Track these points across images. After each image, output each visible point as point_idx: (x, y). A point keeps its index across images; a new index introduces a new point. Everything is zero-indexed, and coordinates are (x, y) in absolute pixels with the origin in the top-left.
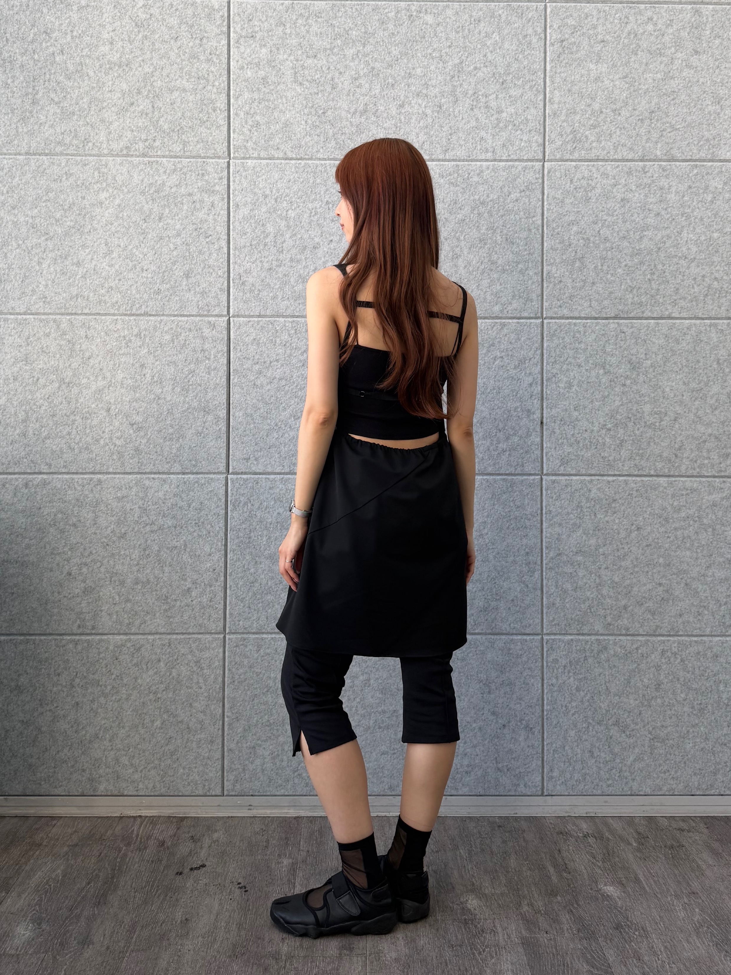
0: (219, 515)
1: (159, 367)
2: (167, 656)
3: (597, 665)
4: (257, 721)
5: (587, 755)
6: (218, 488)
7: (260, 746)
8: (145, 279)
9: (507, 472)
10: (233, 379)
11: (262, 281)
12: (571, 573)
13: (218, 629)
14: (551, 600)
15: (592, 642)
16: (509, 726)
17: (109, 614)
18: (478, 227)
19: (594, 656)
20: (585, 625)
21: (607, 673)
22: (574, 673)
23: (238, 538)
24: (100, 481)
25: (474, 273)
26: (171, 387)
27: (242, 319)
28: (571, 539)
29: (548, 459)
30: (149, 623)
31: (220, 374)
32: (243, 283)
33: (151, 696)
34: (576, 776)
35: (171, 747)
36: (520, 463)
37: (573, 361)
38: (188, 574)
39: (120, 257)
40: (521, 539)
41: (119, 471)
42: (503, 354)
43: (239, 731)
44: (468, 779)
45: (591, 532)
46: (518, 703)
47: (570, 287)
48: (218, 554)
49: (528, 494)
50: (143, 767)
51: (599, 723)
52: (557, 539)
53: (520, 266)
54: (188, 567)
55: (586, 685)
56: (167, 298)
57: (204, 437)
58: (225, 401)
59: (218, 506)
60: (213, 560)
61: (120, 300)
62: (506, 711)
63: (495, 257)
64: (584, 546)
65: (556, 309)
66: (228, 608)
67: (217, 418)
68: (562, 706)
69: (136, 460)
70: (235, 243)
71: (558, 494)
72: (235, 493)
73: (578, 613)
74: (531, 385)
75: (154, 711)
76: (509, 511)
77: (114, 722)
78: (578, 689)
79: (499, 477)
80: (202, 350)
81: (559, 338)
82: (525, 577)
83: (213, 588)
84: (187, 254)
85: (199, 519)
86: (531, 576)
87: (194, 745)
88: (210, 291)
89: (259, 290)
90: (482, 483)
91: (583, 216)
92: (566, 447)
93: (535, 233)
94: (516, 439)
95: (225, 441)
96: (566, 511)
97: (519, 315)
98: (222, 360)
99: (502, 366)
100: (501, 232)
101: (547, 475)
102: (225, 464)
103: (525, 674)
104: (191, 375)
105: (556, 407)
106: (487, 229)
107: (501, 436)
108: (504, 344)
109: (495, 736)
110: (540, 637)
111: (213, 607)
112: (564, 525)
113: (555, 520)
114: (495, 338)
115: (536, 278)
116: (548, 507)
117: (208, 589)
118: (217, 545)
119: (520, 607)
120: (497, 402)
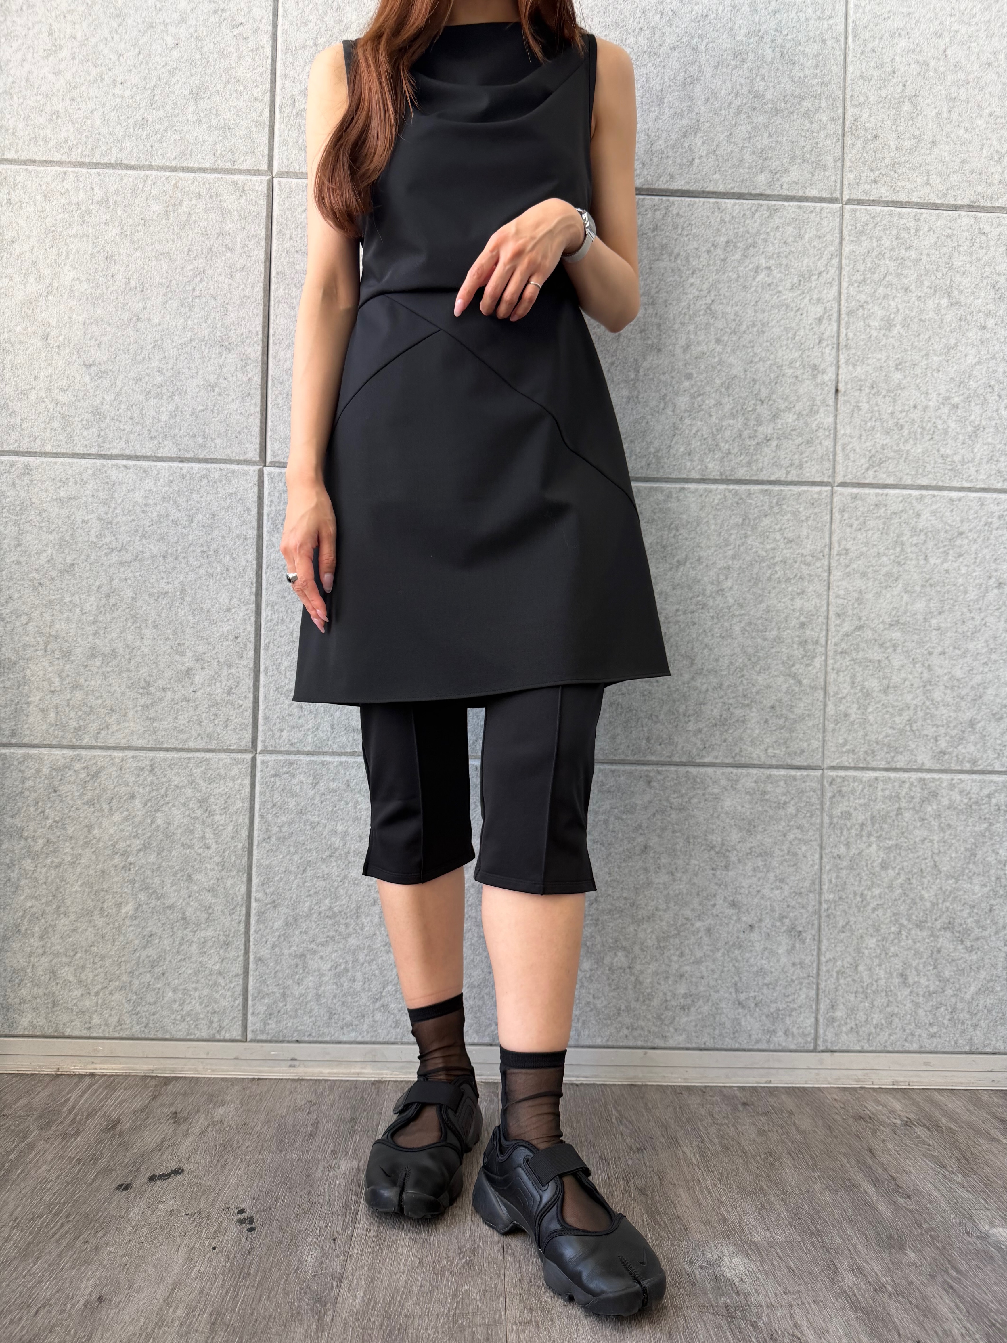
0: (246, 539)
1: (140, 262)
2: (148, 789)
3: (919, 824)
4: (311, 909)
5: (896, 981)
6: (246, 490)
7: (315, 952)
8: (118, 100)
9: (773, 478)
10: (277, 290)
12: (879, 661)
13: (243, 743)
14: (842, 708)
15: (912, 784)
16: (759, 927)
17: (42, 710)
18: (731, 29)
19: (914, 808)
20: (901, 753)
21: (936, 838)
22: (878, 837)
24: (28, 469)
25: (723, 112)
26: (160, 299)
27: (296, 179)
28: (881, 601)
29: (847, 457)
30: (115, 728)
31: (251, 278)
33: (117, 860)
34: (877, 1018)
35: (151, 952)
36: (797, 462)
37: (895, 281)
38: (187, 644)
39: (74, 58)
40: (792, 599)
41: (63, 451)
42: (772, 262)
43: (276, 925)
44: (685, 1019)
45: (918, 588)
46: (777, 888)
47: (893, 147)
48: (244, 608)
49: (807, 518)
50: (100, 987)
51: (920, 925)
52: (857, 599)
53: (805, 104)
54: (188, 630)
55: (899, 859)
56: (159, 136)
57: (219, 394)
58: (259, 328)
59: (244, 523)
60: (234, 620)
61: (72, 137)
62: (756, 900)
63: (760, 86)
64: (905, 613)
65: (867, 187)
66: (261, 707)
67: (245, 361)
68: (855, 894)
69: (95, 430)
70: (285, 41)
71: (862, 519)
72: (276, 500)
73: (890, 732)
74: (820, 320)
75: (122, 887)
76: (773, 549)
77: (48, 904)
78: (884, 866)
79: (756, 488)
80: (220, 234)
81: (871, 238)
82: (797, 666)
83: (233, 670)
84: (198, 56)
85: (209, 543)
86: (807, 665)
87: (194, 949)
88: (237, 125)
90: (725, 497)
91: (917, 22)
92: (878, 435)
93: (833, 48)
94: (790, 418)
95: (259, 402)
96: (875, 549)
97: (800, 193)
98: (256, 252)
99: (769, 285)
100: (772, 41)
101: (843, 485)
102: (258, 446)
103: (791, 836)
104: (199, 279)
105: (863, 362)
106: (747, 35)
107: (763, 410)
108: (773, 244)
109: (734, 944)
110: (819, 773)
111: (233, 705)
112: (870, 575)
113: (855, 566)
114: (758, 233)
115: (831, 128)
116: (843, 543)
117: (225, 672)
118: (242, 593)
119: (786, 719)
120: (758, 350)
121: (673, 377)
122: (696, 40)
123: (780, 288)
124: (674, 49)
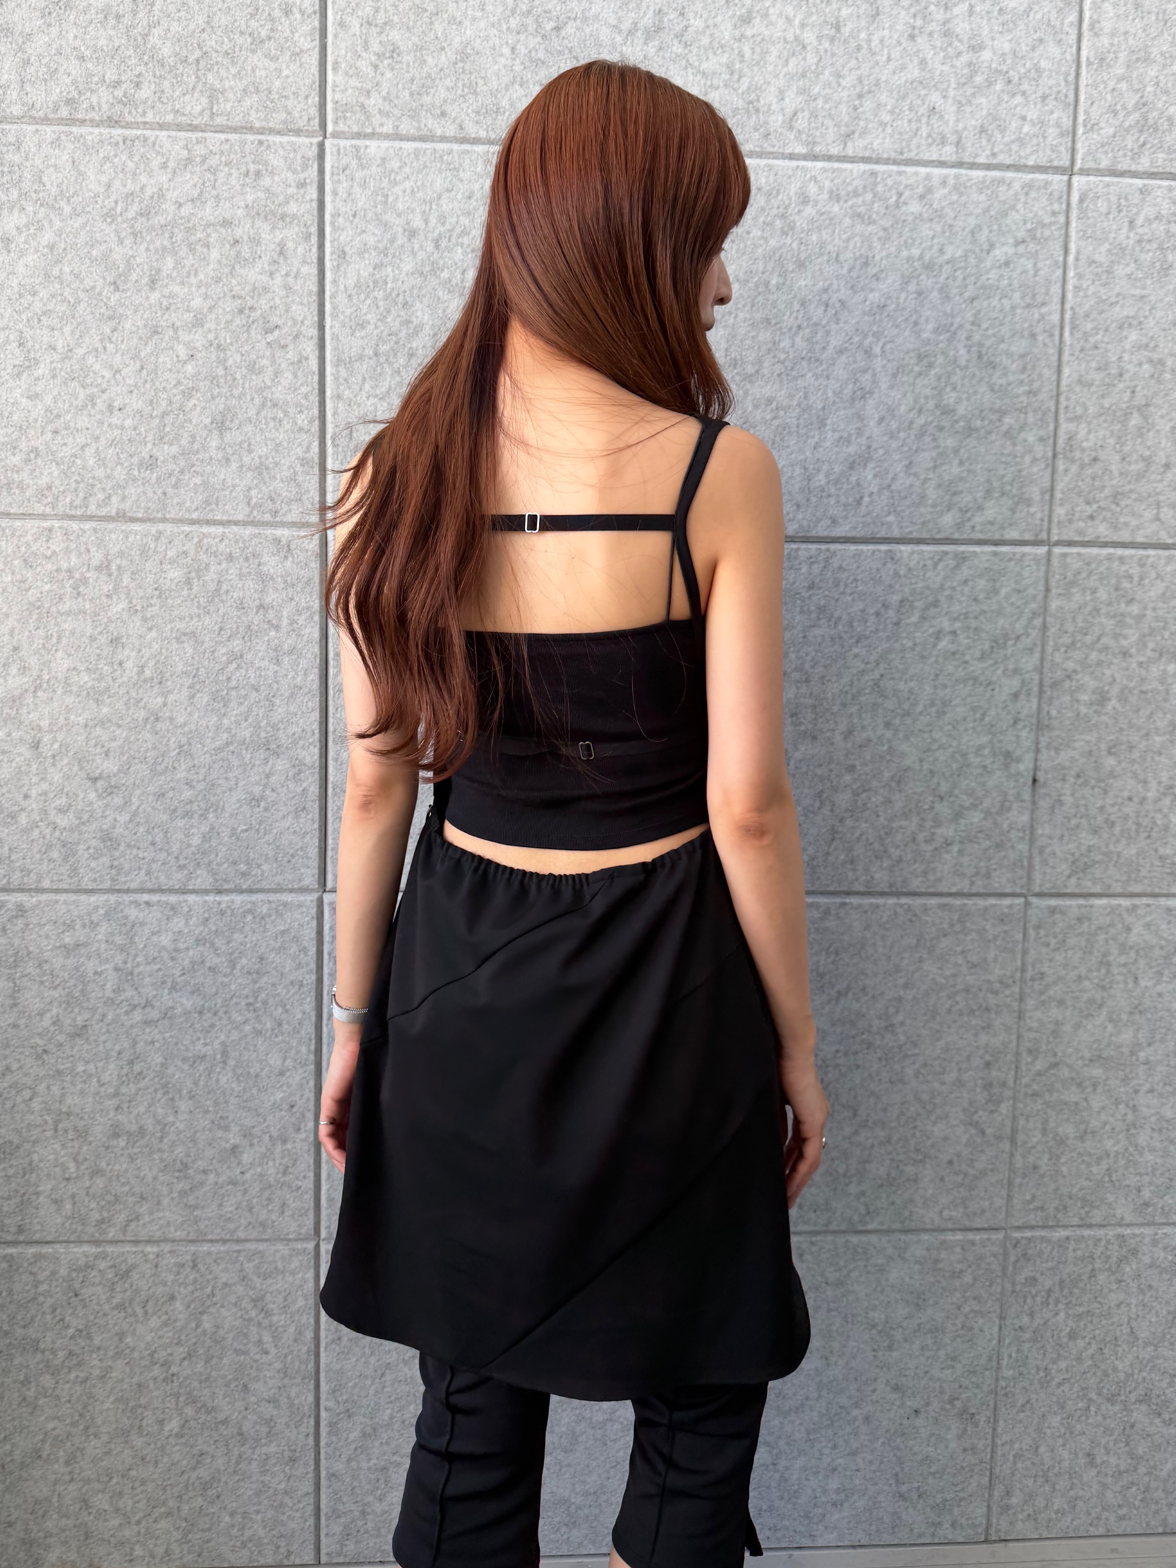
0: (301, 986)
1: (156, 646)
2: (190, 1288)
3: (1114, 1287)
4: (392, 1417)
5: (1082, 1461)
6: (301, 926)
8: (117, 432)
9: (954, 890)
12: (1076, 1103)
13: (304, 1231)
14: (1031, 1159)
15: (1108, 1242)
16: (927, 1412)
17: (56, 1201)
18: (916, 323)
19: (1110, 1269)
20: (1098, 1207)
21: (1134, 1301)
22: (1067, 1304)
24: (21, 910)
26: (185, 693)
28: (1081, 1032)
29: (1045, 862)
30: (147, 1219)
31: (304, 663)
33: (157, 1371)
34: (1057, 1503)
35: (203, 1473)
36: (983, 871)
37: (1112, 643)
38: (231, 1116)
39: (54, 377)
40: (976, 1035)
41: (65, 886)
42: (958, 625)
43: (352, 1437)
44: (837, 1516)
45: (1124, 1017)
46: (948, 1367)
47: (1116, 473)
48: (301, 1071)
49: (995, 938)
50: (141, 1514)
51: (1111, 1399)
52: (1053, 1032)
53: (1007, 420)
54: (233, 1100)
55: (1090, 1327)
56: (174, 479)
57: (266, 810)
58: (312, 726)
59: (300, 966)
60: (289, 1086)
61: (57, 483)
62: (923, 1382)
63: (950, 398)
64: (1108, 1045)
65: (1081, 524)
66: (324, 1187)
67: (298, 766)
68: (1038, 1368)
69: (105, 860)
70: (335, 349)
71: (1060, 937)
73: (1086, 1183)
74: (1016, 696)
75: (163, 1402)
76: (954, 975)
77: (74, 1424)
78: (1073, 1335)
79: (934, 901)
80: (261, 607)
81: (1084, 591)
82: (980, 1113)
83: (289, 1146)
84: (221, 372)
85: (256, 993)
86: (992, 1112)
87: (254, 1467)
88: (277, 464)
90: (895, 913)
91: (1153, 308)
92: (1084, 835)
93: (1045, 345)
94: (976, 817)
95: (317, 816)
96: (1076, 972)
97: (997, 537)
98: (308, 630)
99: (954, 654)
100: (968, 338)
101: (1040, 895)
102: (316, 871)
103: (966, 1309)
104: (234, 665)
105: (1068, 746)
106: (936, 330)
107: (944, 809)
108: (960, 601)
109: (896, 1432)
110: (1000, 1235)
111: (290, 1186)
112: (1069, 1003)
113: (1051, 993)
114: (942, 588)
115: (1039, 451)
116: (1038, 965)
117: (279, 1148)
118: (298, 1052)
119: (966, 1175)
120: (937, 735)
121: (831, 770)
122: (870, 339)
123: (967, 658)
124: (841, 352)
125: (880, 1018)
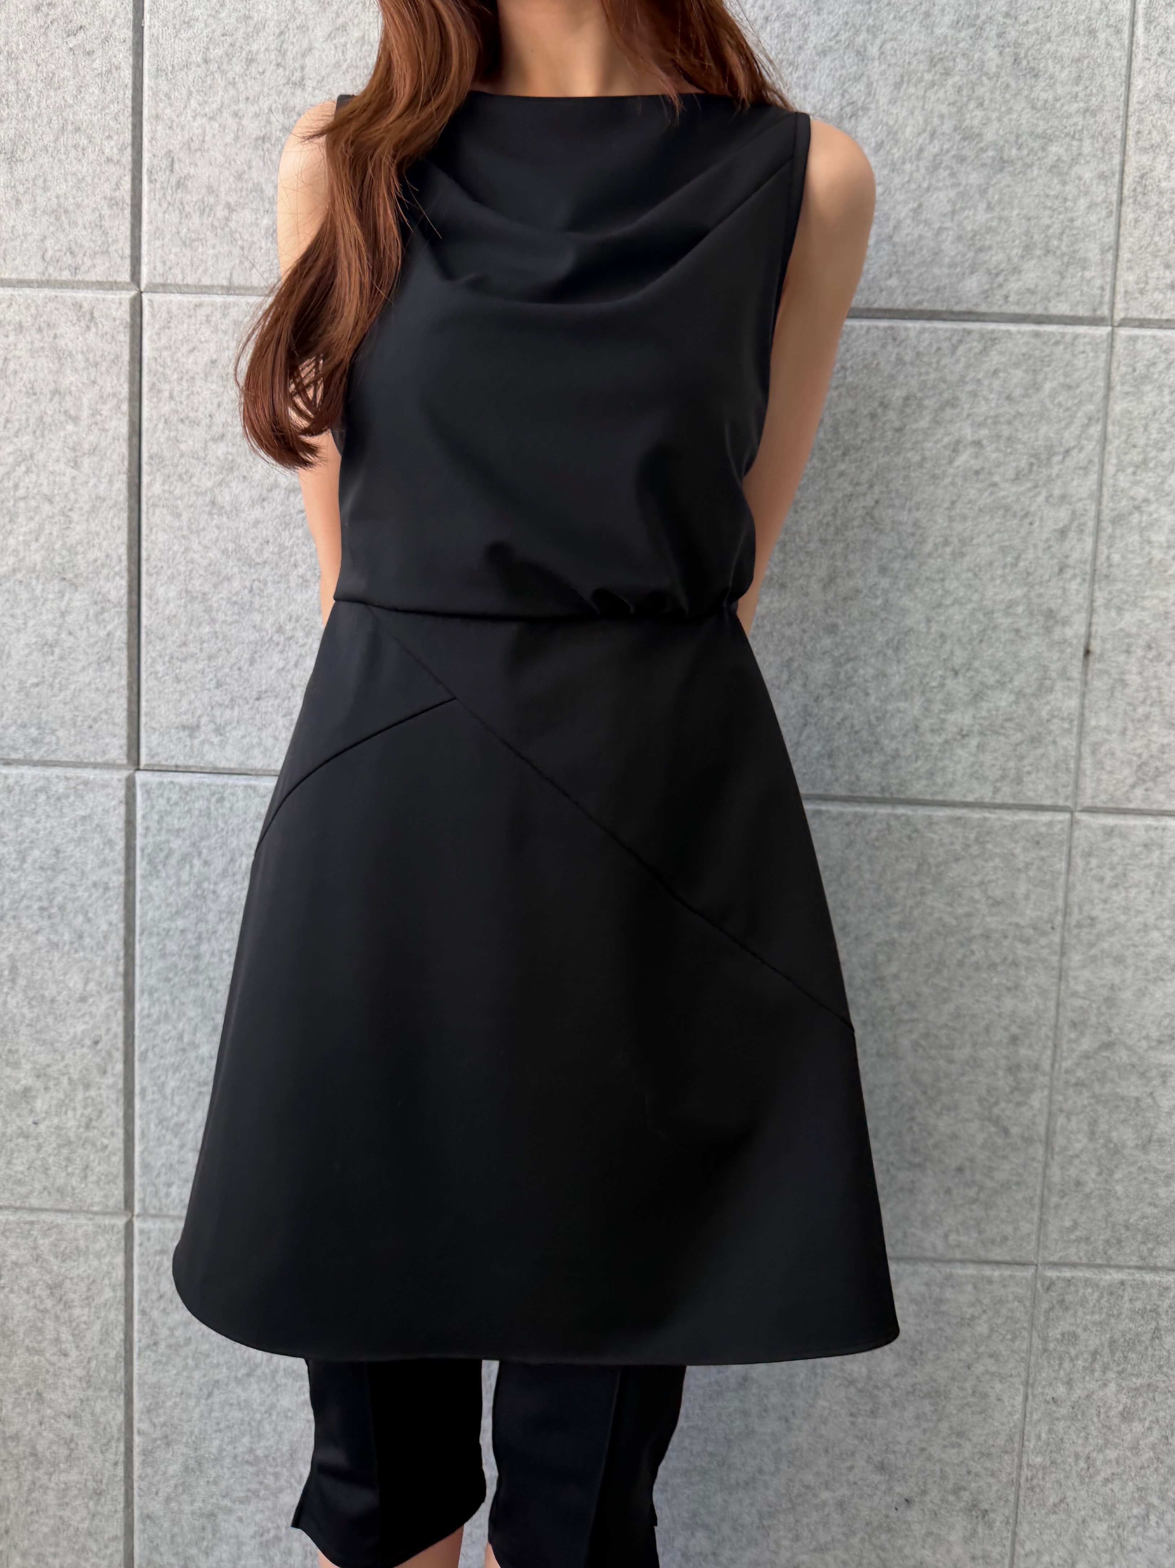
0: (107, 889)
4: (221, 1450)
6: (106, 811)
7: (230, 1511)
9: (970, 798)
10: (150, 485)
11: (239, 177)
12: (1138, 1100)
13: (112, 1202)
14: (1073, 1172)
16: (922, 1502)
18: (927, 15)
20: (1165, 1244)
22: (1120, 1373)
23: (163, 956)
25: (908, 167)
27: (178, 298)
28: (1146, 1001)
29: (1099, 765)
31: (108, 467)
32: (180, 184)
36: (1012, 773)
38: (22, 1051)
40: (998, 998)
42: (984, 432)
43: (171, 1470)
46: (953, 1445)
48: (106, 998)
49: (1027, 866)
52: (1107, 999)
53: (1055, 149)
54: (24, 1030)
55: (1151, 1406)
57: (62, 658)
58: (123, 550)
59: (104, 863)
60: (92, 1015)
62: (918, 1463)
63: (974, 118)
65: (1158, 296)
66: (138, 1149)
67: (101, 602)
68: (1077, 1457)
71: (1120, 869)
72: (154, 826)
73: (1149, 1210)
74: (1063, 533)
76: (969, 915)
78: (1126, 1416)
79: (941, 813)
80: (56, 392)
81: (1160, 388)
82: (1003, 1105)
83: (93, 1093)
84: (11, 87)
85: (51, 895)
86: (1019, 1104)
87: (51, 1498)
88: (78, 206)
89: (228, 206)
90: (889, 827)
92: (1155, 729)
93: (1108, 44)
94: (1003, 700)
95: (125, 670)
96: (1140, 919)
97: (1039, 310)
98: (114, 423)
99: (977, 473)
100: (1000, 35)
101: (1091, 810)
102: (124, 741)
103: (979, 1369)
104: (23, 468)
105: (1135, 604)
106: (956, 25)
107: (958, 687)
108: (986, 399)
109: (880, 1525)
110: (1029, 1272)
111: (94, 1145)
112: (1130, 961)
113: (1105, 945)
114: (962, 380)
115: (1099, 192)
116: (1087, 907)
117: (80, 1096)
118: (103, 974)
119: (981, 1188)
120: (951, 584)
121: (804, 631)
122: (863, 36)
123: (996, 478)
124: (823, 53)
125: (865, 967)
